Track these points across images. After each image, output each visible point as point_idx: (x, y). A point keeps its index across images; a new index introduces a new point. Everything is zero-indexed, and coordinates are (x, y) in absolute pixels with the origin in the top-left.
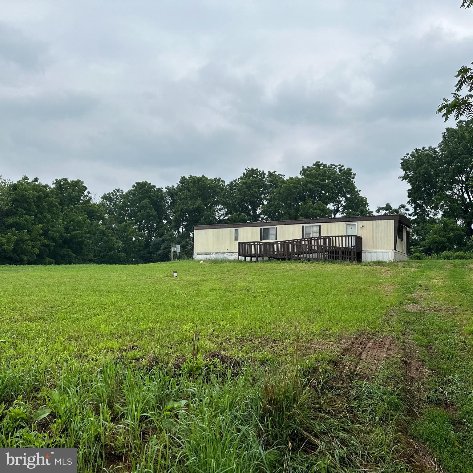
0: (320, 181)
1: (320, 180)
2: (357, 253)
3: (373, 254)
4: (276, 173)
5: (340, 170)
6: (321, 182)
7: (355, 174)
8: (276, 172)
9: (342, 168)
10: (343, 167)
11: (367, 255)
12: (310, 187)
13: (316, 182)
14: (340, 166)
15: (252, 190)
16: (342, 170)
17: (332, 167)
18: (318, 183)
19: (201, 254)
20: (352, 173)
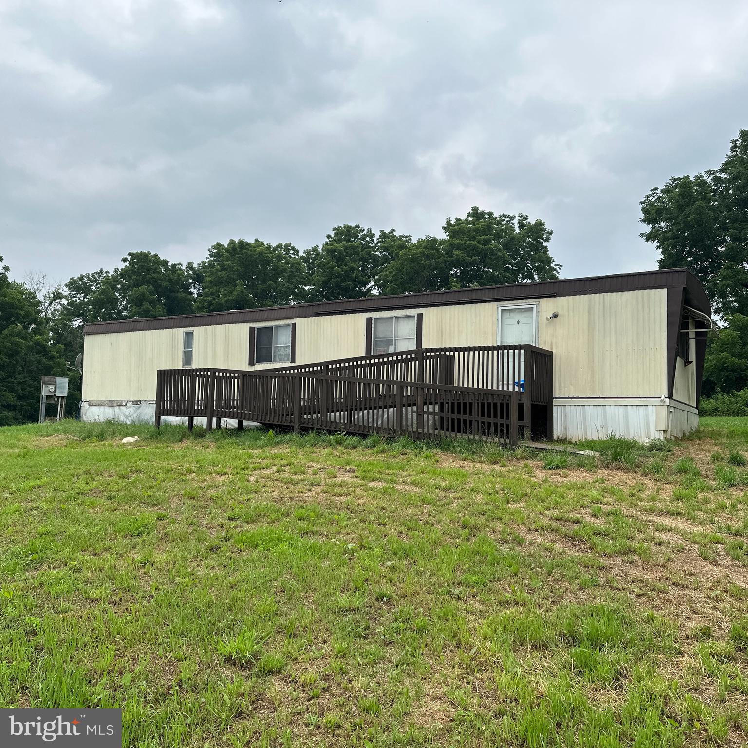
0: (478, 245)
1: (479, 242)
2: (533, 407)
3: (590, 410)
4: (395, 233)
5: (521, 226)
6: (481, 246)
7: (550, 233)
8: (394, 231)
9: (525, 222)
10: (527, 219)
11: (569, 415)
12: (457, 255)
13: (469, 246)
14: (522, 216)
15: (346, 265)
16: (525, 225)
17: (504, 220)
18: (475, 248)
19: (99, 404)
20: (544, 230)
